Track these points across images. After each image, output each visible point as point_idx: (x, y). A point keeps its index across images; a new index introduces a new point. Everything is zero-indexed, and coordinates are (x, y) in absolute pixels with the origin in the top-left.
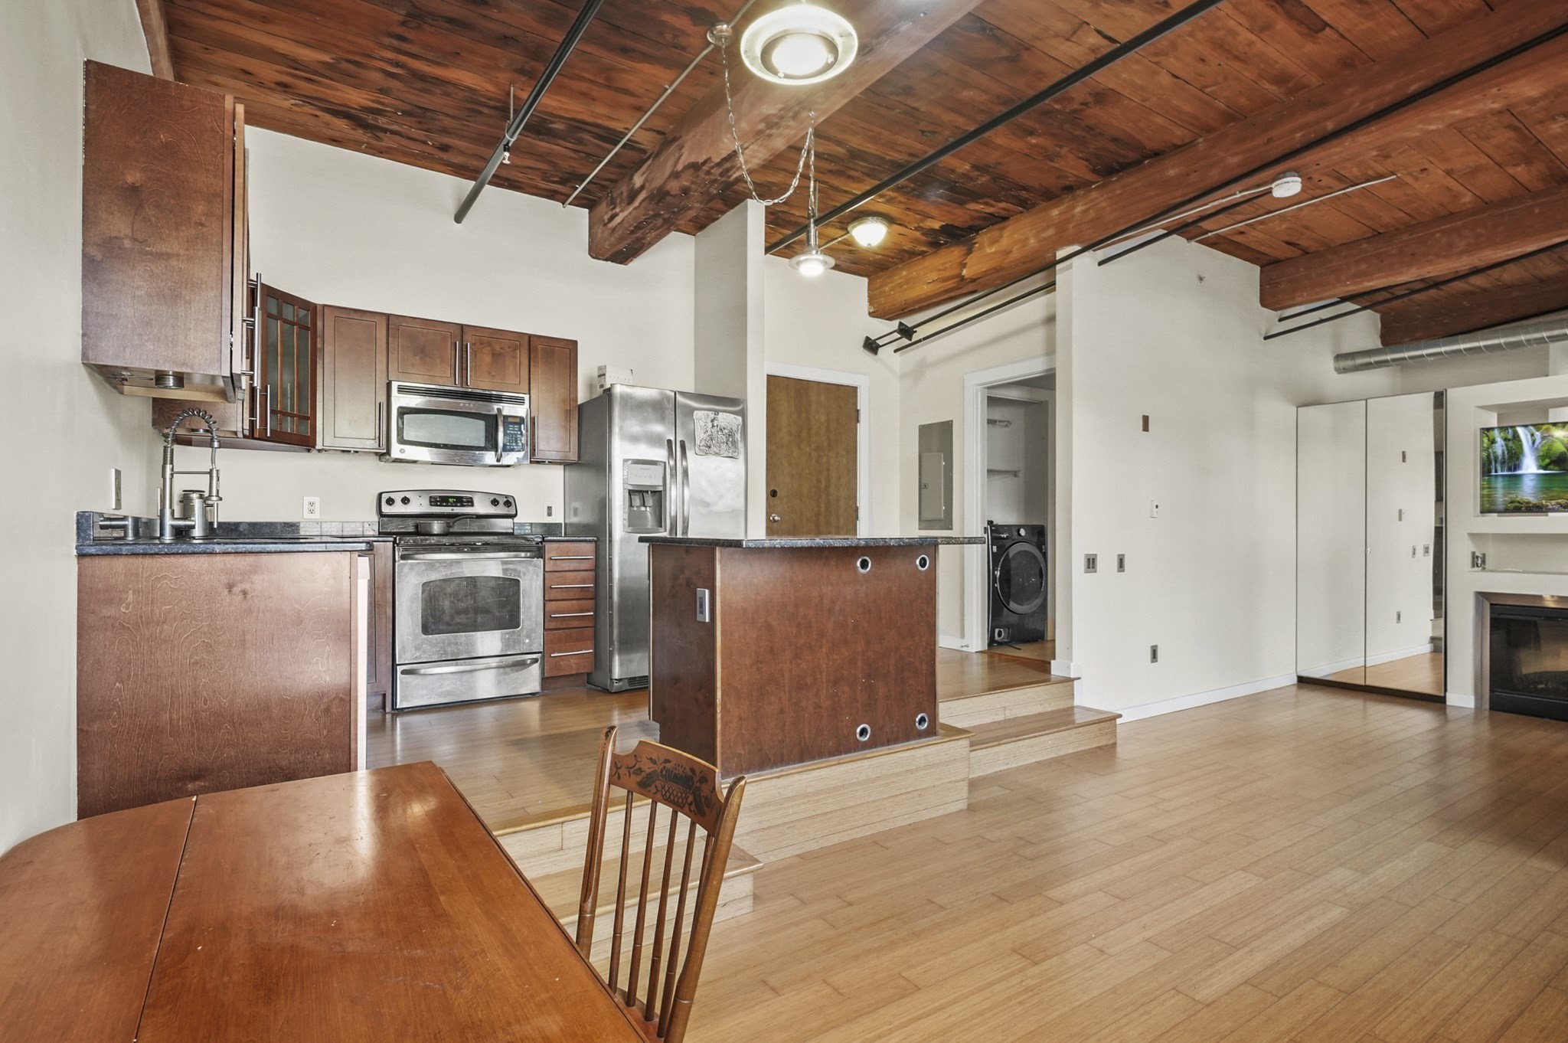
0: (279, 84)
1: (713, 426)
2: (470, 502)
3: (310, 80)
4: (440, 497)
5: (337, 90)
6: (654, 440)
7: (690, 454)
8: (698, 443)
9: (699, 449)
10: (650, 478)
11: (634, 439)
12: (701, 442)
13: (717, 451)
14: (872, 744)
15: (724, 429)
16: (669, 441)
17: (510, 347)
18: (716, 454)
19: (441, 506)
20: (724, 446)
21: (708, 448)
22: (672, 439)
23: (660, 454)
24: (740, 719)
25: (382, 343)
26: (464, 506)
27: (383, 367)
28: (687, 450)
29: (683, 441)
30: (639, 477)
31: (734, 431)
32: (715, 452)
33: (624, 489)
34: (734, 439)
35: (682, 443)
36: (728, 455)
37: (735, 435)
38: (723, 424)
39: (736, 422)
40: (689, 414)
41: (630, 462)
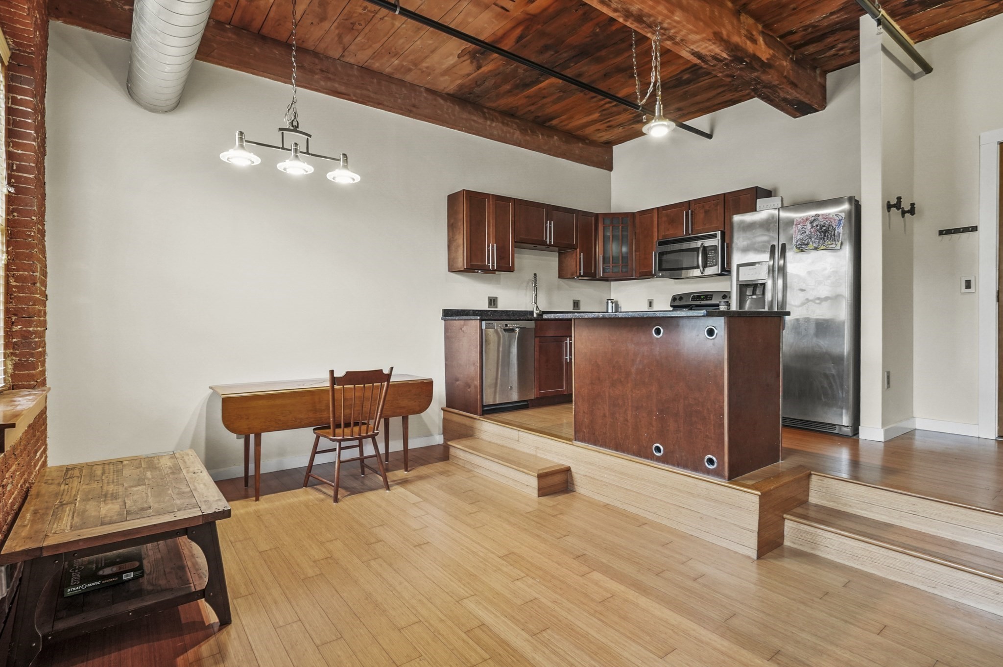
0: (608, 127)
1: (812, 227)
2: (711, 298)
3: (609, 121)
4: (697, 295)
5: (619, 118)
6: (759, 250)
7: (789, 254)
8: (794, 242)
9: (796, 247)
10: (760, 274)
11: (746, 250)
12: (797, 241)
13: (817, 246)
14: (664, 460)
15: (823, 226)
16: (773, 247)
17: (714, 205)
18: (816, 249)
19: (696, 300)
20: (822, 241)
21: (802, 247)
22: (775, 243)
23: (765, 257)
24: (584, 412)
25: (656, 222)
26: (707, 300)
27: (656, 234)
28: (787, 250)
29: (785, 244)
30: (747, 275)
31: (833, 227)
32: (814, 247)
33: (737, 284)
34: (833, 233)
35: (784, 246)
36: (825, 248)
37: (834, 230)
38: (822, 223)
39: (837, 219)
40: (790, 223)
41: (739, 266)
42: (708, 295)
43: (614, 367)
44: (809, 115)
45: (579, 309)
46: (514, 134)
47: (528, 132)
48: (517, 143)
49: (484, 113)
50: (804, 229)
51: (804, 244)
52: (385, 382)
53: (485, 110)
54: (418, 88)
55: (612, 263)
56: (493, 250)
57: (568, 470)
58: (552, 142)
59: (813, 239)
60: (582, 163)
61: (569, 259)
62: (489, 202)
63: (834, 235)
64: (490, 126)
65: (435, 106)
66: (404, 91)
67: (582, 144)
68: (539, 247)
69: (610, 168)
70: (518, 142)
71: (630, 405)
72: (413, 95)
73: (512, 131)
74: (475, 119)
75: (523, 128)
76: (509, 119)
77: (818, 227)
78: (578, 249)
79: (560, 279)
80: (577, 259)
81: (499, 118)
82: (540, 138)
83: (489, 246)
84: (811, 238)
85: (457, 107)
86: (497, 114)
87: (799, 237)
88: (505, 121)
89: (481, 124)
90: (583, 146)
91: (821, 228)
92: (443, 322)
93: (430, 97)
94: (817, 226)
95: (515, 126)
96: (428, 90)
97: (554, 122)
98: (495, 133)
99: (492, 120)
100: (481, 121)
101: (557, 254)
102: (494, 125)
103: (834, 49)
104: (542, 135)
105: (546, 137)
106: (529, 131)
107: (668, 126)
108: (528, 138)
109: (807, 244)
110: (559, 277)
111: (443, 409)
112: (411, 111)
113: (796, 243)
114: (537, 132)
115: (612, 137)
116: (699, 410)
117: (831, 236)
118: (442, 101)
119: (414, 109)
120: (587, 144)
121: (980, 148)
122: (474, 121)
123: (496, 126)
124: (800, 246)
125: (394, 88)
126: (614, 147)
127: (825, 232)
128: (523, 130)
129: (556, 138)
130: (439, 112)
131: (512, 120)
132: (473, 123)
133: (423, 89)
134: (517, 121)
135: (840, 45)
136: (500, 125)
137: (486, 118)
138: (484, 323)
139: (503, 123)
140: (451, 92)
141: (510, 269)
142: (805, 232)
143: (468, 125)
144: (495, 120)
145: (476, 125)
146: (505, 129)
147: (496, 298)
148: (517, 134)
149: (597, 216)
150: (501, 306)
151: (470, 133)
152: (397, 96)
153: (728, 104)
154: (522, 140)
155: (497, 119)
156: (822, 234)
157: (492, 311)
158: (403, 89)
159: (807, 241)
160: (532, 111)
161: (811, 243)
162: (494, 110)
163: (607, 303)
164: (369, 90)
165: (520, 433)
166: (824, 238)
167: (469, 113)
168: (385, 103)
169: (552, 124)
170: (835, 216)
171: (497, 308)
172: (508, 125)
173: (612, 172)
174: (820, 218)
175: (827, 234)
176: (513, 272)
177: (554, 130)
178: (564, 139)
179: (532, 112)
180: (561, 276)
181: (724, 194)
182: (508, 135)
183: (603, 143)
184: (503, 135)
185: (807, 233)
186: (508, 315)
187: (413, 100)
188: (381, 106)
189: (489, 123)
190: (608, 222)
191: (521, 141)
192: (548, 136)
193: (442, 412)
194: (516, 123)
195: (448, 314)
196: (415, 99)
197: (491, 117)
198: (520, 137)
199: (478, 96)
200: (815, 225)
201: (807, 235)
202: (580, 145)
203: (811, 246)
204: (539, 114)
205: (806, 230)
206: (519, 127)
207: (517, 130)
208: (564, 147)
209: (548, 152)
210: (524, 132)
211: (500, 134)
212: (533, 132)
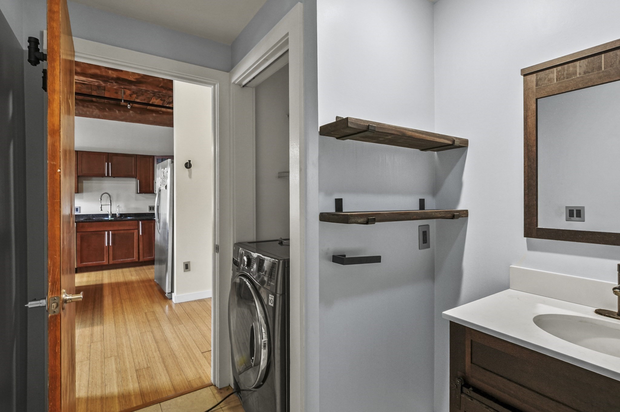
46: (93, 112)
47: (106, 110)
58: (128, 115)
67: (155, 114)
70: (97, 116)
73: (91, 110)
75: (102, 108)
78: (137, 178)
82: (117, 112)
88: (85, 105)
90: (156, 115)
104: (119, 111)
105: (122, 112)
106: (107, 110)
108: (106, 113)
114: (115, 110)
120: (160, 114)
131: (92, 104)
139: (83, 106)
142: (162, 178)
146: (85, 109)
148: (96, 112)
154: (101, 115)
171: (80, 213)
172: (87, 107)
186: (89, 217)
191: (99, 116)
198: (98, 113)
202: (154, 115)
206: (98, 108)
207: (96, 110)
208: (138, 117)
209: (125, 120)
210: (102, 110)
211: (81, 112)
212: (110, 109)
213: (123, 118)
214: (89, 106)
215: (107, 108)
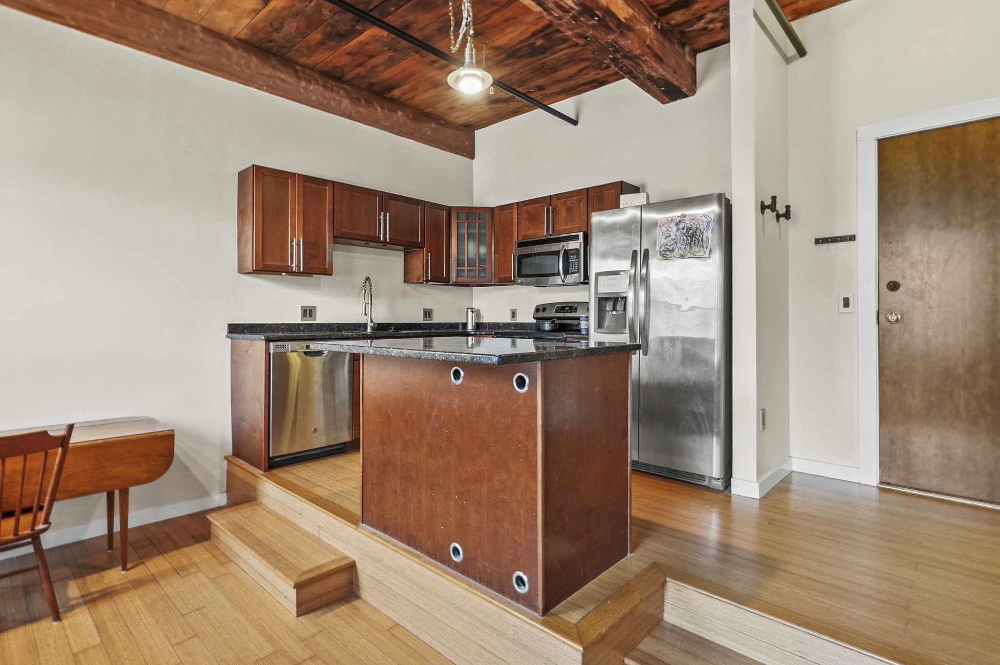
1: (678, 229)
2: (575, 310)
4: (561, 306)
6: (619, 256)
7: (652, 262)
8: (658, 248)
9: (660, 254)
10: (620, 286)
11: (605, 255)
12: (661, 247)
13: (683, 253)
14: (463, 568)
15: (690, 229)
16: (635, 253)
17: (576, 200)
18: (682, 256)
19: (560, 312)
20: (688, 248)
21: (666, 254)
22: (638, 249)
23: (625, 265)
25: (515, 219)
26: (571, 312)
27: (515, 234)
28: (650, 258)
29: (648, 250)
30: (607, 287)
31: (701, 230)
32: (680, 254)
33: (595, 297)
34: (701, 238)
35: (647, 252)
36: (692, 256)
37: (702, 234)
38: (689, 225)
39: (706, 220)
40: (654, 225)
41: (598, 275)
42: (573, 306)
43: (406, 422)
44: (678, 100)
45: (432, 320)
46: (340, 102)
47: (361, 102)
48: (345, 114)
49: (296, 72)
50: (668, 232)
51: (668, 250)
52: (57, 447)
53: (298, 68)
54: (189, 25)
55: (468, 267)
56: (298, 245)
57: (352, 567)
58: (395, 118)
59: (679, 245)
60: (435, 147)
61: (415, 261)
62: (294, 184)
63: (702, 240)
64: (305, 89)
65: (218, 52)
66: (165, 25)
67: (435, 124)
68: (371, 244)
69: (472, 156)
70: (347, 113)
71: (424, 480)
72: (181, 33)
73: (338, 98)
74: (283, 76)
75: (355, 96)
76: (334, 83)
77: (685, 231)
78: (425, 249)
79: (405, 284)
80: (422, 260)
81: (319, 80)
82: (379, 111)
83: (292, 241)
84: (676, 243)
85: (254, 59)
86: (316, 75)
87: (664, 241)
88: (328, 85)
89: (291, 84)
90: (436, 126)
91: (687, 231)
92: (229, 340)
93: (210, 39)
94: (683, 229)
95: (342, 92)
96: (205, 29)
97: (396, 93)
98: (314, 98)
99: (309, 82)
100: (292, 80)
101: (402, 253)
102: (311, 87)
103: (703, 21)
104: (382, 108)
105: (386, 112)
106: (363, 102)
107: (483, 80)
108: (362, 110)
109: (672, 251)
110: (404, 282)
111: (226, 458)
112: (176, 55)
113: (660, 248)
114: (375, 104)
115: (470, 118)
116: (506, 499)
117: (699, 242)
118: (229, 48)
119: (183, 53)
120: (442, 125)
121: (857, 145)
122: (281, 79)
123: (315, 90)
124: (664, 253)
125: (147, 19)
126: (476, 132)
127: (692, 236)
128: (355, 98)
129: (400, 113)
130: (224, 60)
131: (338, 84)
132: (279, 82)
133: (197, 28)
134: (346, 86)
135: (709, 16)
136: (321, 89)
137: (299, 78)
138: (272, 344)
139: (325, 87)
140: (243, 36)
141: (327, 271)
142: (670, 236)
143: (271, 83)
144: (313, 81)
145: (285, 85)
146: (328, 94)
147: (315, 307)
148: (346, 103)
149: (449, 209)
150: (321, 318)
151: (276, 94)
152: (153, 30)
153: (593, 85)
154: (353, 112)
155: (316, 82)
156: (689, 238)
157: (306, 324)
158: (164, 23)
159: (672, 246)
160: (363, 74)
161: (676, 249)
162: (312, 69)
163: (467, 312)
164: (101, 16)
165: (303, 503)
166: (690, 244)
167: (274, 68)
168: (131, 37)
169: (394, 95)
170: (703, 217)
171: (315, 320)
172: (332, 90)
173: (474, 161)
174: (686, 219)
175: (694, 239)
176: (331, 275)
177: (397, 104)
178: (411, 116)
179: (364, 77)
180: (406, 280)
181: (587, 189)
182: (332, 103)
183: (462, 126)
184: (325, 102)
185: (672, 237)
186: (331, 330)
187: (181, 39)
188: (122, 41)
189: (303, 84)
190: (463, 217)
191: (351, 112)
192: (390, 110)
193: (226, 462)
194: (344, 89)
195: (235, 329)
196: (184, 38)
197: (308, 77)
198: (350, 108)
199: (283, 47)
200: (680, 227)
201: (672, 240)
202: (433, 125)
203: (677, 252)
204: (373, 81)
205: (671, 234)
206: (348, 95)
207: (345, 98)
208: (411, 125)
209: (390, 129)
210: (356, 101)
211: (320, 100)
212: (368, 103)
213: (387, 124)
214: (335, 88)
215: (365, 100)
